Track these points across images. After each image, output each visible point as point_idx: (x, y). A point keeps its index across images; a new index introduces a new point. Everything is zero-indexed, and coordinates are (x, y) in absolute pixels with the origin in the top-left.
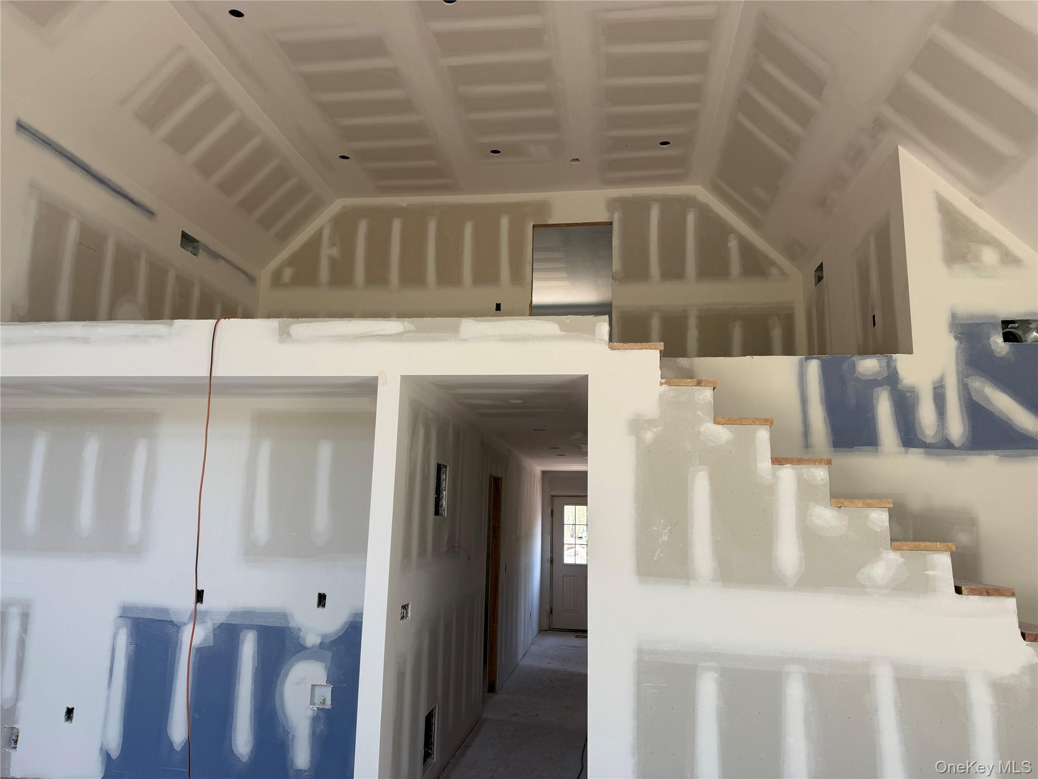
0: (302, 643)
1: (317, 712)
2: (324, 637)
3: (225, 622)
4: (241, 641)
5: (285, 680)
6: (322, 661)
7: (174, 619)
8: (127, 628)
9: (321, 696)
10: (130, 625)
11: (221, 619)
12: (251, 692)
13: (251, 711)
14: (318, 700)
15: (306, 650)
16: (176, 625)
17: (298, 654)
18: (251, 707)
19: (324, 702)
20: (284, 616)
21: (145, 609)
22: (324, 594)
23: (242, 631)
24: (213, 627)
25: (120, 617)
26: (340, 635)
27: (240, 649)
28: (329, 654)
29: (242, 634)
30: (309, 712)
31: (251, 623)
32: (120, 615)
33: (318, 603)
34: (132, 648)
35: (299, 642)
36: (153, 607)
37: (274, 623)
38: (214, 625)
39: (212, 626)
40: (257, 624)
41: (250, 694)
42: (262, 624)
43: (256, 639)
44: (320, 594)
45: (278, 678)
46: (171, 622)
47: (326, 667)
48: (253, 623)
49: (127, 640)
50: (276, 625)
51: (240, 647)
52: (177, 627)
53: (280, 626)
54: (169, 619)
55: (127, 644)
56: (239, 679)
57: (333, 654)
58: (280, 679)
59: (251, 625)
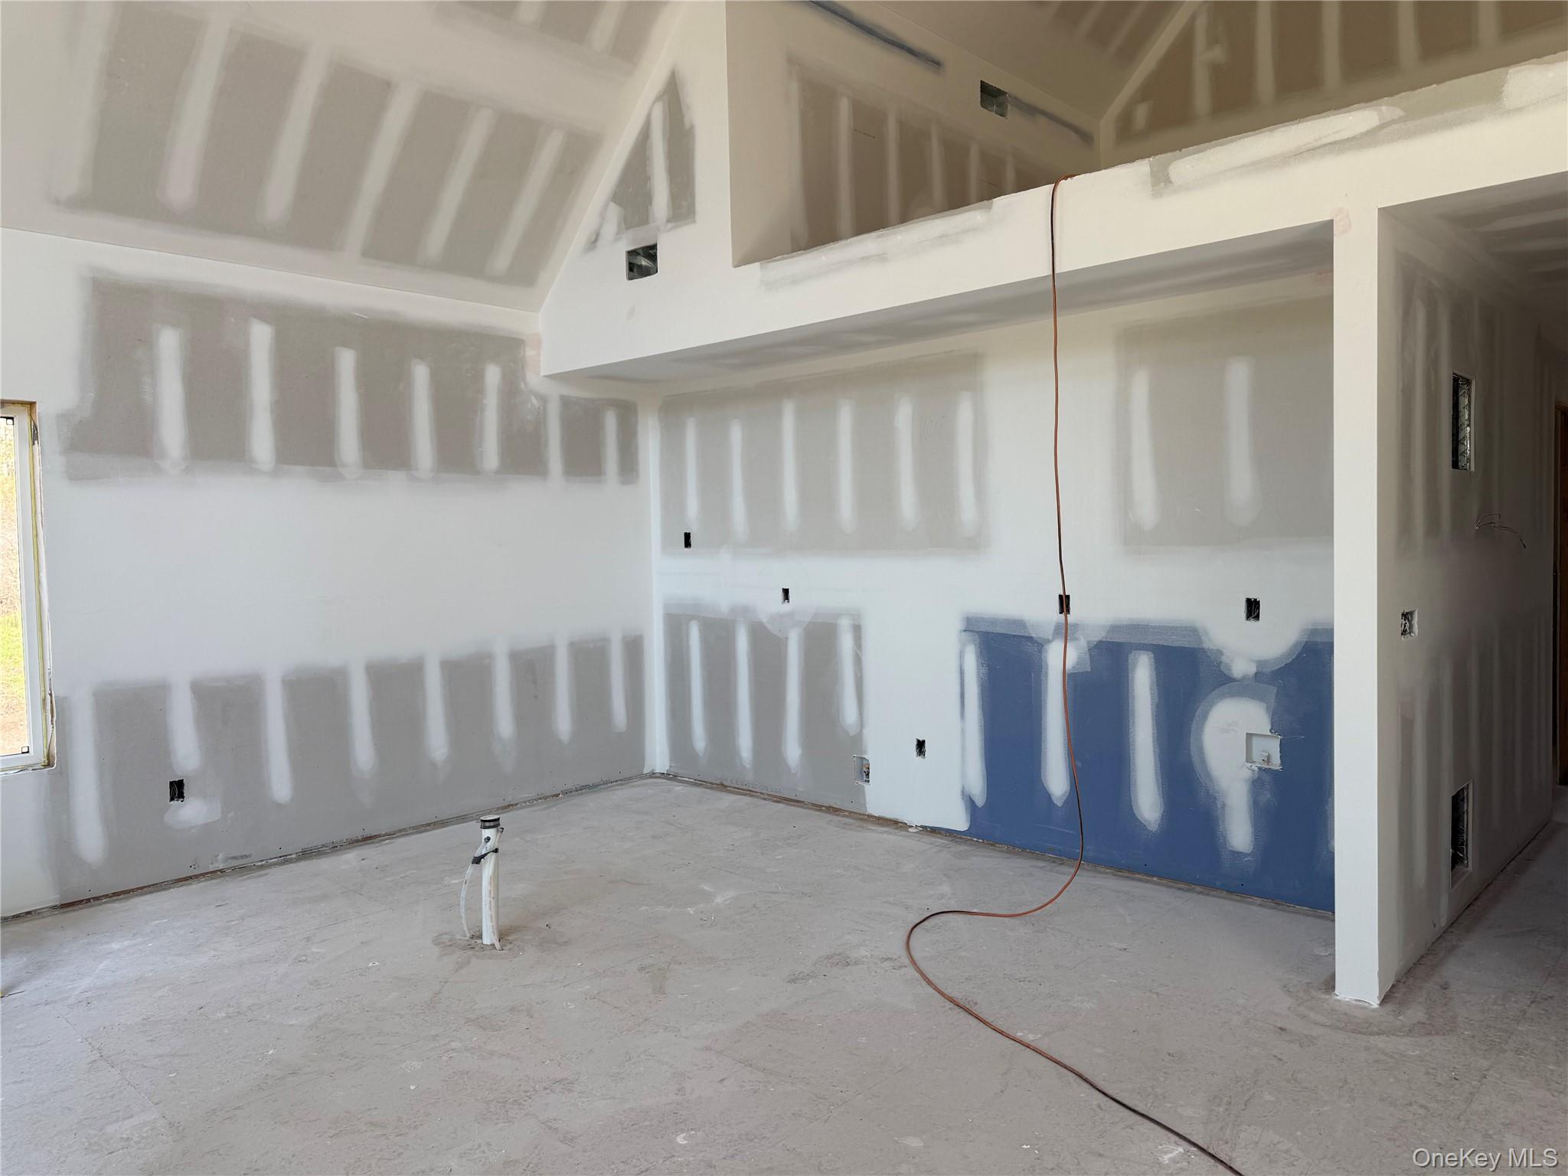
0: (1226, 672)
1: (1259, 773)
2: (1261, 664)
3: (1104, 640)
4: (1130, 667)
5: (1203, 724)
6: (1261, 699)
7: (1034, 635)
8: (975, 645)
9: (1263, 751)
10: (978, 642)
11: (1098, 636)
12: (1153, 737)
13: (1156, 764)
14: (1258, 755)
15: (1233, 683)
16: (1036, 642)
17: (1221, 689)
18: (1155, 758)
19: (1268, 760)
20: (1193, 631)
21: (994, 621)
22: (1255, 600)
23: (1130, 653)
24: (1089, 647)
25: (965, 631)
26: (1288, 661)
27: (1130, 677)
28: (1273, 690)
29: (1131, 657)
30: (1246, 773)
31: (1142, 642)
32: (964, 628)
33: (1247, 615)
34: (984, 670)
35: (1220, 671)
36: (1005, 617)
37: (1180, 642)
38: (1088, 643)
39: (1086, 644)
40: (1152, 643)
41: (1151, 740)
42: (1161, 643)
43: (1153, 664)
44: (1249, 601)
45: (1192, 720)
46: (1030, 639)
47: (1268, 708)
48: (1146, 641)
49: (977, 661)
50: (1183, 645)
51: (1130, 675)
52: (1040, 645)
53: (1187, 646)
54: (1027, 635)
55: (977, 666)
56: (1133, 719)
57: (1278, 690)
58: (1194, 722)
59: (1144, 644)
